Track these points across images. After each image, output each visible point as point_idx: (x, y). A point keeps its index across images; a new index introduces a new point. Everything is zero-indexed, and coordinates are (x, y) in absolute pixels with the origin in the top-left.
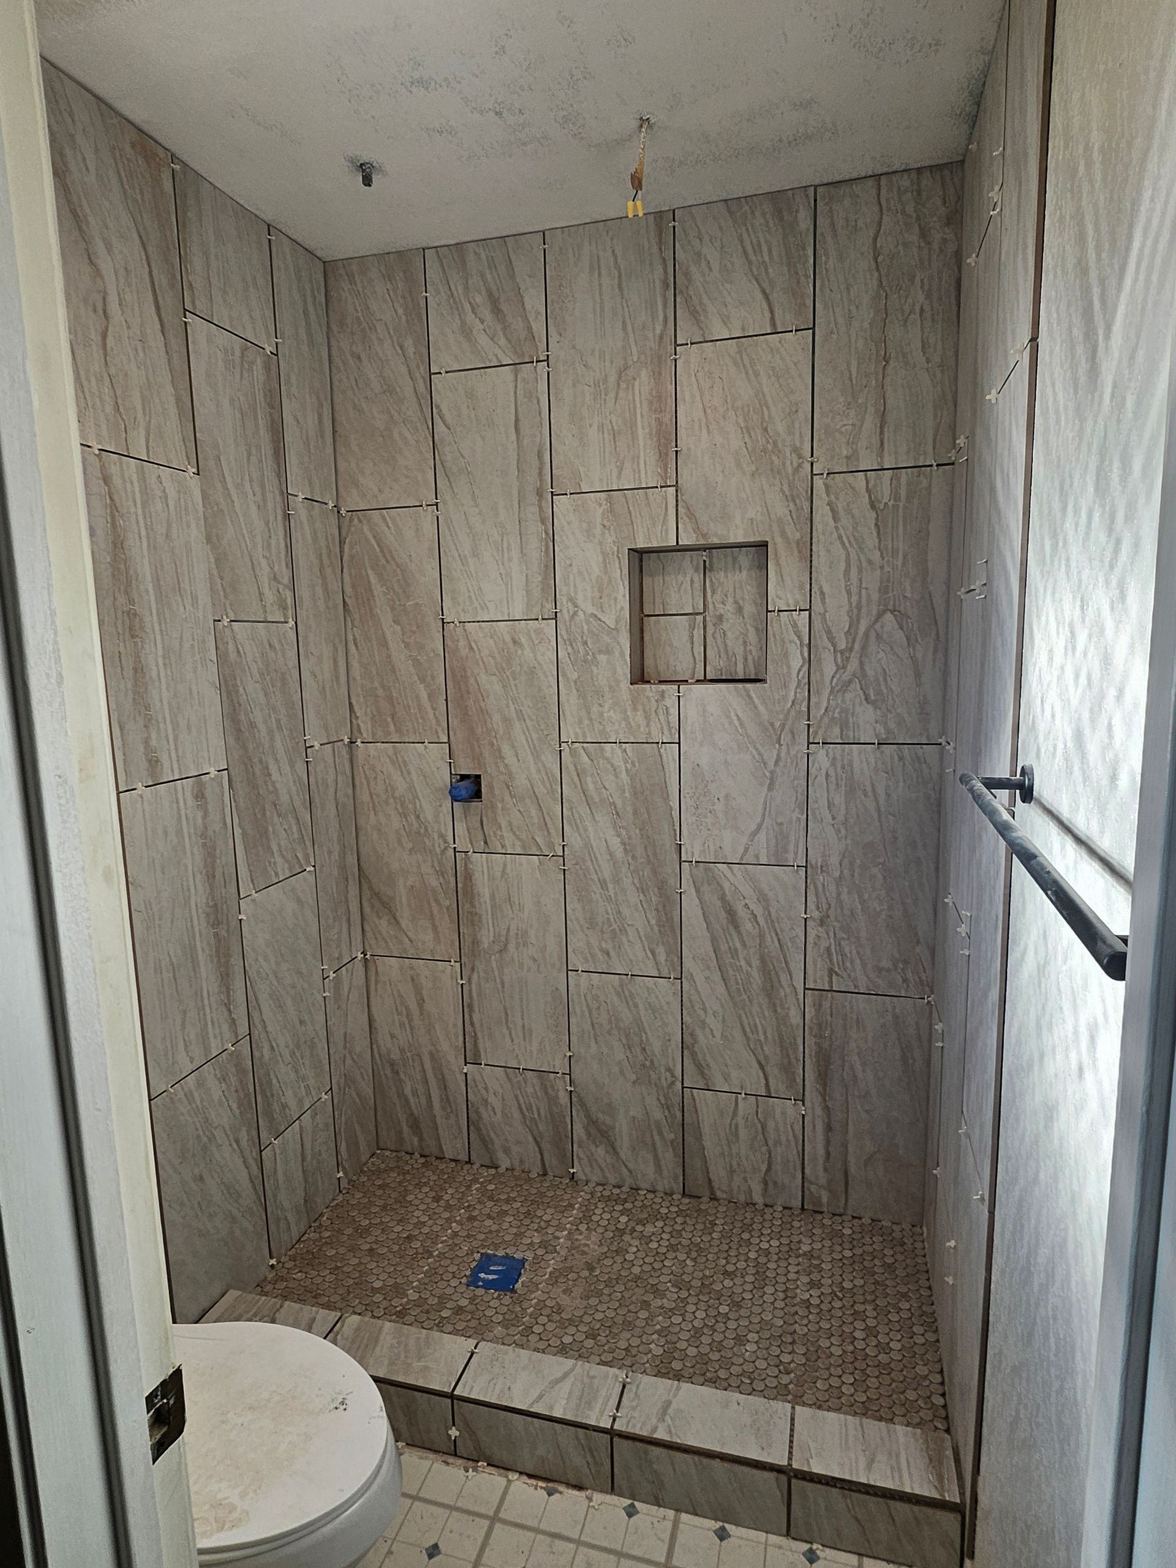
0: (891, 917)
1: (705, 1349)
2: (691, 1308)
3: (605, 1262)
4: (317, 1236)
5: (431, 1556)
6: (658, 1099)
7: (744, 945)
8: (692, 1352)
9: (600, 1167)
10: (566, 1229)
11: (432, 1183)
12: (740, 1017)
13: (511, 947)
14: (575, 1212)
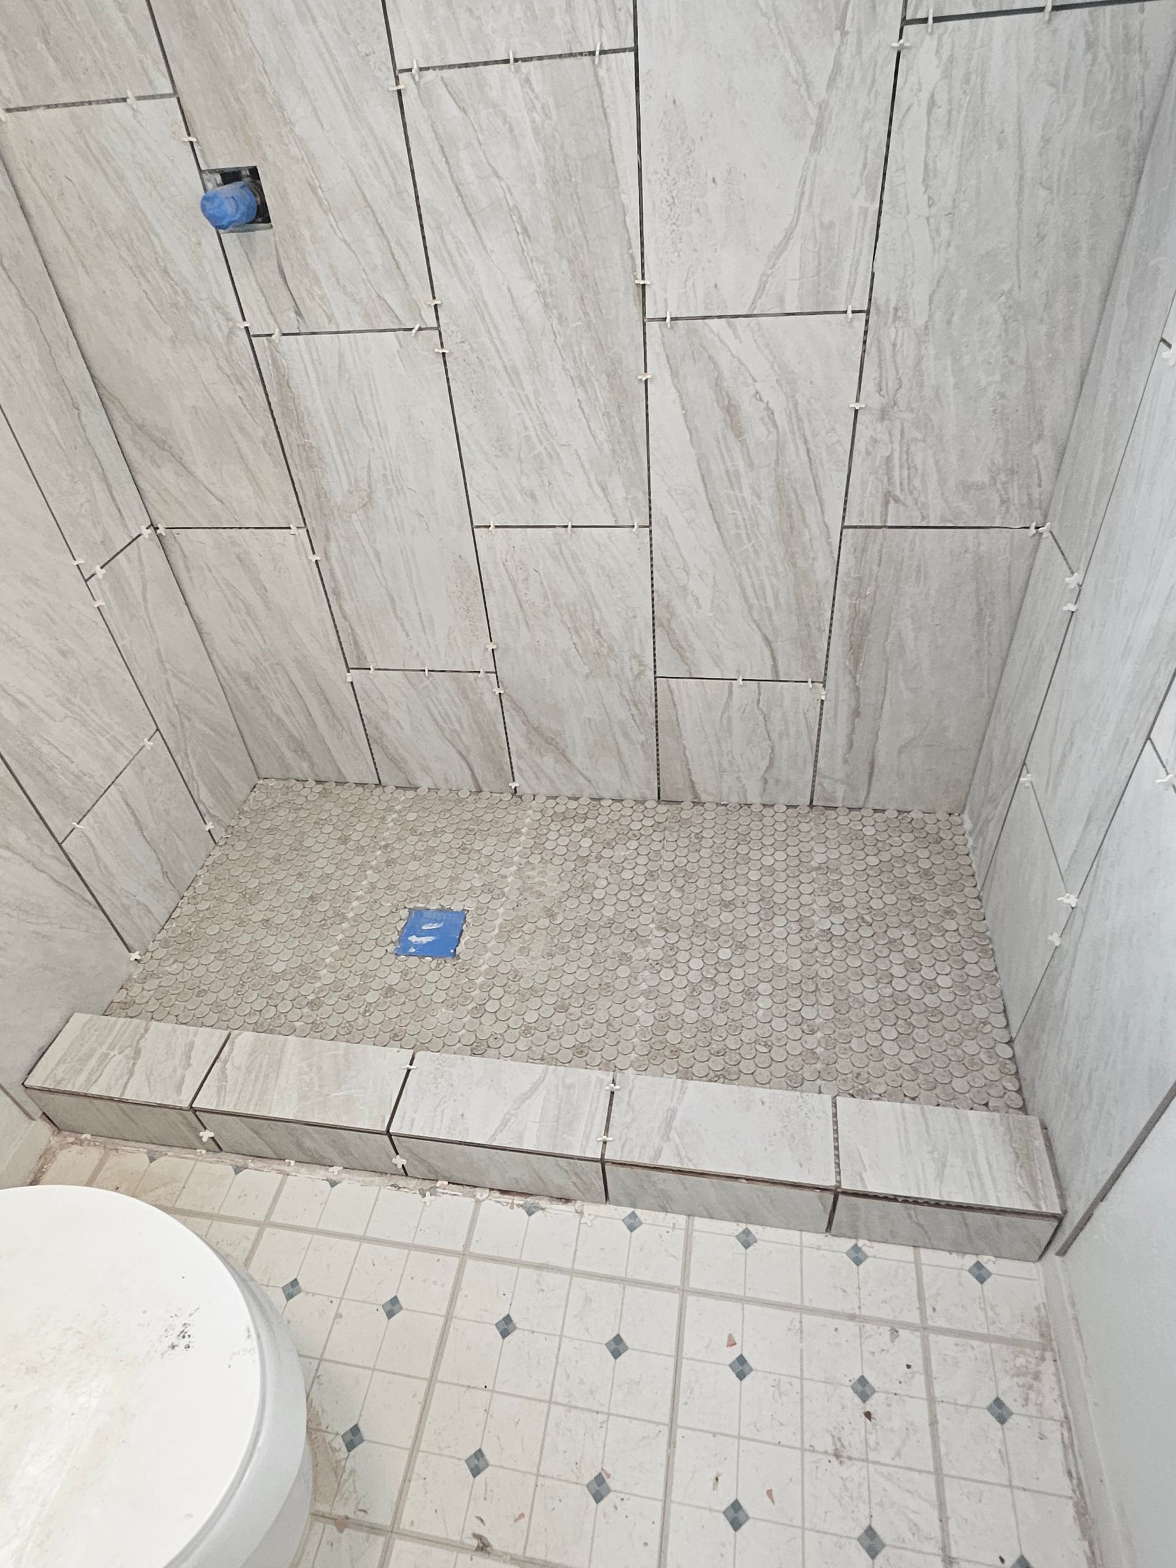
0: (1003, 396)
1: (706, 1011)
2: (682, 957)
3: (568, 903)
4: (192, 908)
5: (390, 1314)
6: (622, 695)
7: (751, 465)
8: (691, 1016)
9: (548, 777)
10: (512, 864)
11: (335, 820)
12: (739, 577)
13: (380, 495)
14: (523, 838)
